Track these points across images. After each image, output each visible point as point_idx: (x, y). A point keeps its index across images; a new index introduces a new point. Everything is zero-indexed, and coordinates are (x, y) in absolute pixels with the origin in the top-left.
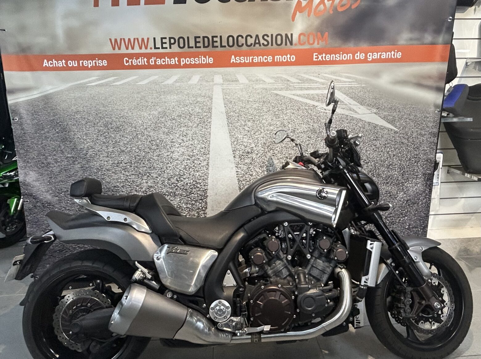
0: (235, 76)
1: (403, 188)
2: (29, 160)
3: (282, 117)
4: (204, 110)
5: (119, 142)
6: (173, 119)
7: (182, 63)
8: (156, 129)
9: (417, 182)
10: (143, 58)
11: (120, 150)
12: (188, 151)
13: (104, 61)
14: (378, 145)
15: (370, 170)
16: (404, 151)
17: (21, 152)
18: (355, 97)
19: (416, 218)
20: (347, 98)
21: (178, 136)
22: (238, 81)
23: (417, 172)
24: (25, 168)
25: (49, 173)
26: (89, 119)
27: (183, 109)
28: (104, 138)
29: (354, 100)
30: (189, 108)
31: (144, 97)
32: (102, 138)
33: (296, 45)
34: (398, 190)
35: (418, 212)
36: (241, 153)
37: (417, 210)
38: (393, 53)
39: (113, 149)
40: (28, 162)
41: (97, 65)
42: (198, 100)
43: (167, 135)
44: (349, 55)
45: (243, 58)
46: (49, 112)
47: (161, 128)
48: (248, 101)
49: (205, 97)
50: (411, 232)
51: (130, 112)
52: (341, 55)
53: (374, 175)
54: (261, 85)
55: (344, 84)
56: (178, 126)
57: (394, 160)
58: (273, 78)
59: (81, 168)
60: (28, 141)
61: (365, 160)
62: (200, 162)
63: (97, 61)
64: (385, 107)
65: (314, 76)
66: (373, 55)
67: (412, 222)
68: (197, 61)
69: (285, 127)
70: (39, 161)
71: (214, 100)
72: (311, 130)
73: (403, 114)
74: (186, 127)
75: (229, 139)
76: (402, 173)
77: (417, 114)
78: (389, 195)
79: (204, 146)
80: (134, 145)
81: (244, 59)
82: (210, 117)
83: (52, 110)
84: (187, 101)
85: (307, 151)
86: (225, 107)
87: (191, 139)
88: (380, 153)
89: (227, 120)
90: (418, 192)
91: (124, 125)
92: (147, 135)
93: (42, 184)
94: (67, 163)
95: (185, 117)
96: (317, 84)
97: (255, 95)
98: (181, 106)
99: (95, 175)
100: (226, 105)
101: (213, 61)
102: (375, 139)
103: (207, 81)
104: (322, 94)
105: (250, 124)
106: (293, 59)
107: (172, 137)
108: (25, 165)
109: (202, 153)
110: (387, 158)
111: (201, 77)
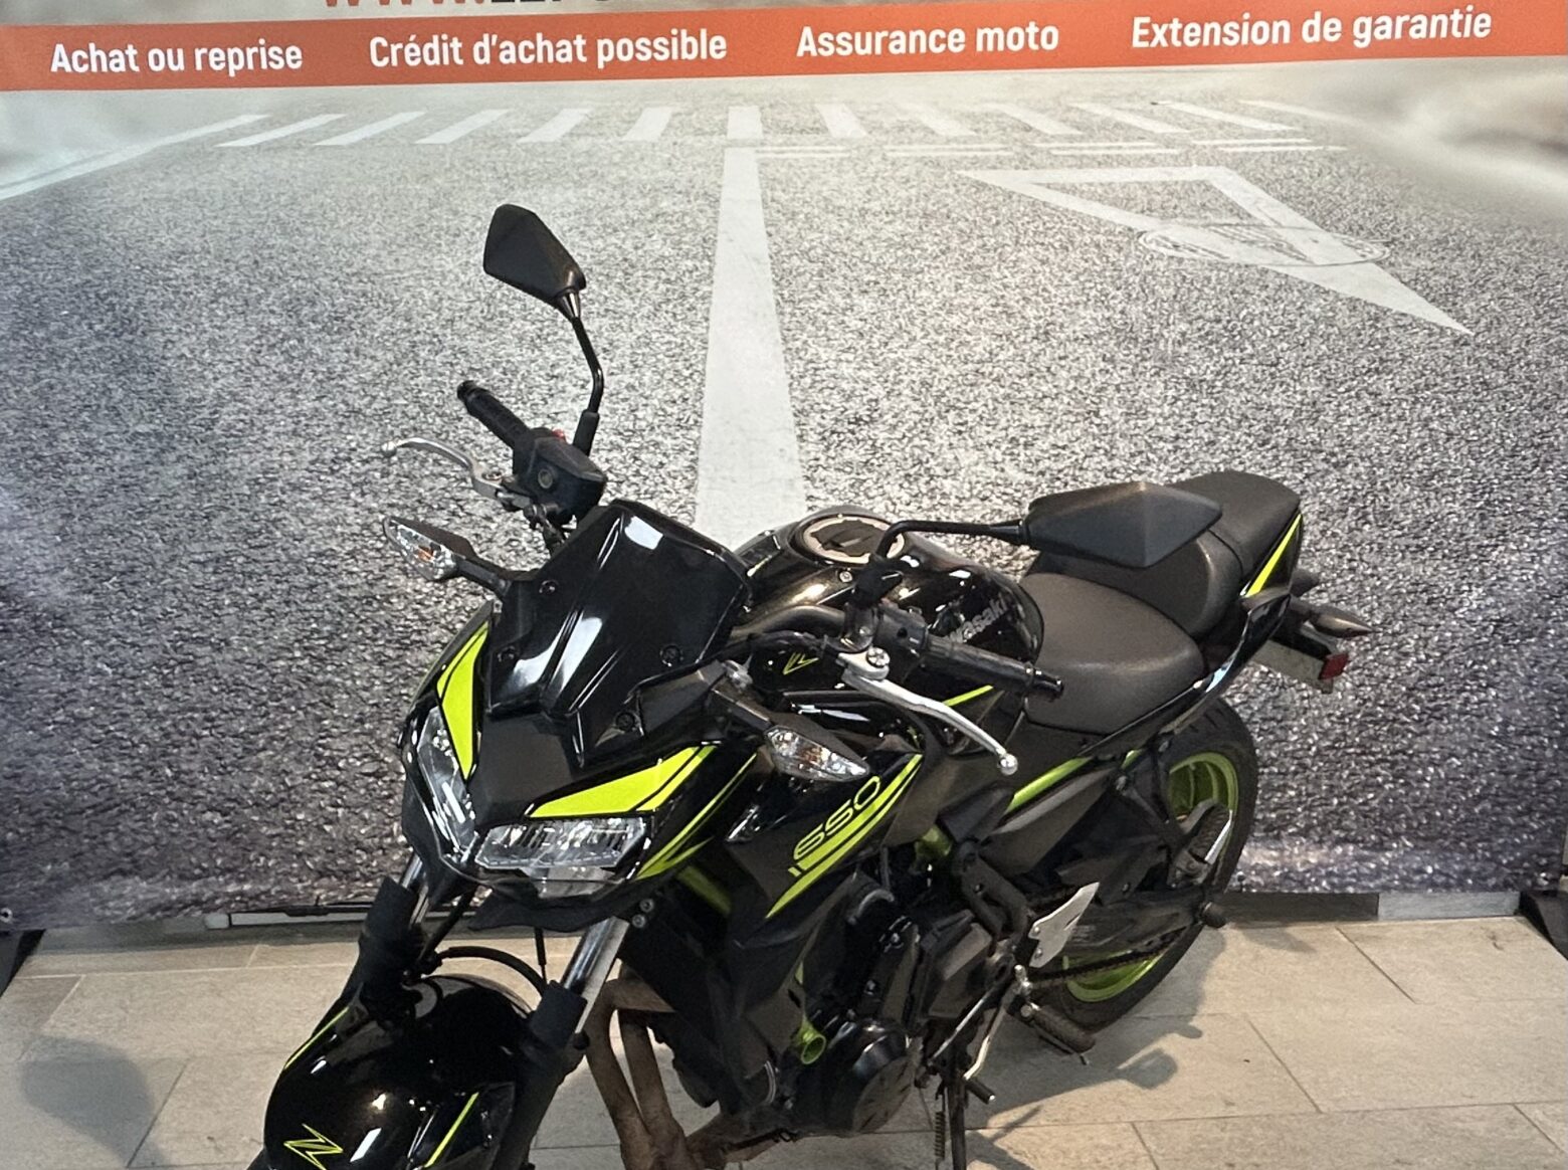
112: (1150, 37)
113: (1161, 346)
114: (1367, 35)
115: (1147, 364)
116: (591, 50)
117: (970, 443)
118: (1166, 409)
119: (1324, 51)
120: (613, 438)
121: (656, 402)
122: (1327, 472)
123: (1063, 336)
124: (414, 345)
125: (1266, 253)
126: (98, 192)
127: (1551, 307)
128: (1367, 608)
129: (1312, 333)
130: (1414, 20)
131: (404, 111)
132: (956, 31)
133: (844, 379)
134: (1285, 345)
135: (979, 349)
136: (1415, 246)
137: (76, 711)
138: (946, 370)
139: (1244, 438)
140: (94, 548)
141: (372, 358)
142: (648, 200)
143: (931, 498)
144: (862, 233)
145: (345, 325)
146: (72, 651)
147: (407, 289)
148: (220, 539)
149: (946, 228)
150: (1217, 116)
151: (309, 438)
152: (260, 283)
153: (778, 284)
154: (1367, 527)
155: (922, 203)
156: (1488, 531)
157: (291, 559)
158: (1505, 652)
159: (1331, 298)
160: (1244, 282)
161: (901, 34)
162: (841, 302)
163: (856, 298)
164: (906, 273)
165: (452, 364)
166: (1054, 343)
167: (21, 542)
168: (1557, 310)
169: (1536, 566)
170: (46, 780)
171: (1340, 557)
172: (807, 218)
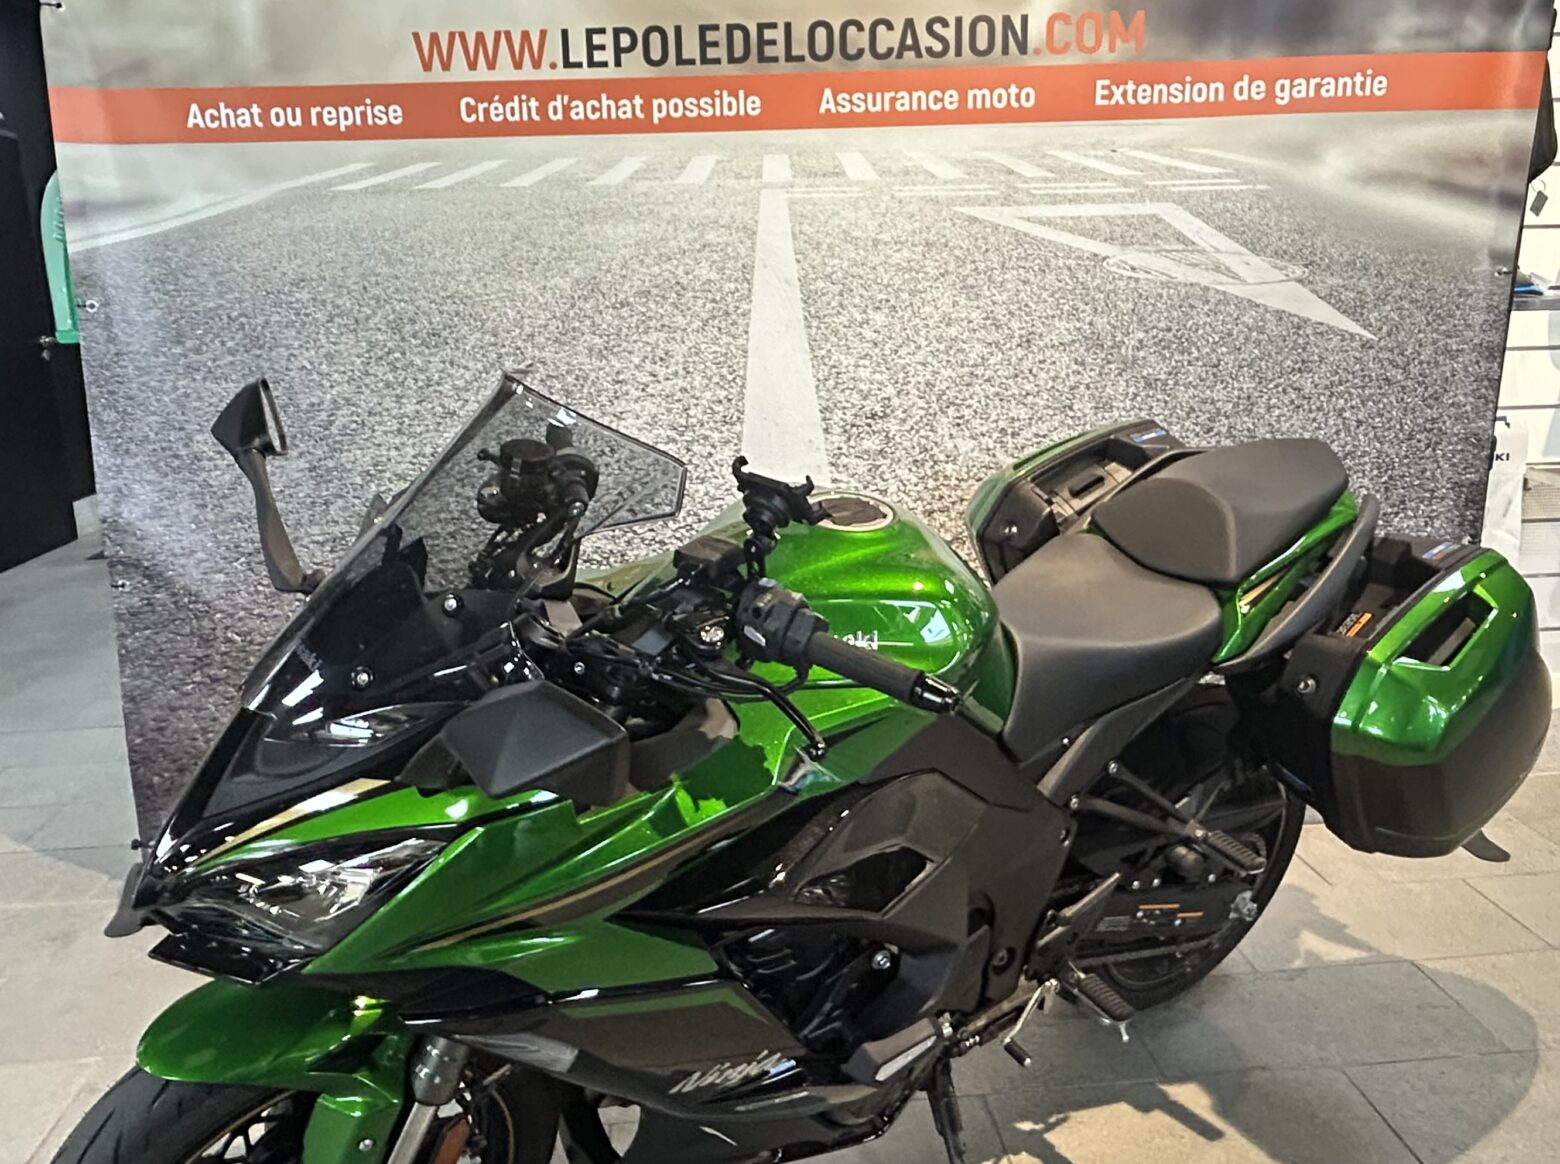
0: (834, 158)
2: (133, 447)
3: (988, 294)
4: (728, 272)
5: (438, 384)
6: (623, 306)
7: (656, 116)
8: (563, 338)
9: (1433, 511)
10: (524, 97)
11: (440, 409)
12: (669, 410)
13: (391, 108)
14: (1308, 387)
16: (1393, 407)
17: (105, 419)
18: (1232, 226)
20: (1208, 229)
21: (637, 361)
22: (843, 174)
23: (1434, 478)
24: (120, 472)
25: (198, 489)
26: (338, 307)
27: (656, 269)
28: (387, 369)
29: (1230, 237)
30: (677, 267)
31: (527, 230)
32: (381, 370)
33: (1037, 52)
36: (849, 418)
38: (1359, 78)
39: (418, 407)
40: (127, 451)
41: (370, 122)
42: (710, 237)
43: (602, 357)
44: (1213, 86)
45: (862, 96)
46: (202, 280)
47: (583, 334)
48: (876, 242)
49: (729, 228)
51: (479, 279)
52: (1188, 86)
54: (919, 187)
55: (1197, 182)
56: (637, 327)
57: (1361, 437)
58: (962, 162)
59: (310, 470)
60: (130, 381)
62: (709, 449)
63: (369, 109)
64: (1331, 258)
65: (1096, 157)
66: (1292, 87)
68: (706, 108)
69: (997, 327)
70: (163, 449)
71: (760, 238)
72: (1086, 338)
73: (1392, 282)
74: (666, 329)
75: (811, 369)
76: (1385, 482)
77: (1436, 284)
79: (725, 393)
81: (865, 101)
82: (748, 297)
83: (213, 274)
84: (672, 243)
85: (1071, 409)
86: (799, 261)
87: (682, 372)
88: (1312, 416)
89: (802, 305)
91: (456, 326)
93: (174, 529)
95: (663, 297)
96: (1107, 184)
97: (900, 221)
100: (800, 257)
101: (762, 106)
102: (1300, 370)
103: (738, 176)
104: (1123, 217)
105: (879, 318)
106: (1028, 99)
107: (618, 365)
108: (119, 461)
109: (718, 417)
110: (1337, 432)
111: (719, 162)
112: (1110, 96)
113: (1123, 351)
114: (1286, 94)
115: (1112, 366)
116: (647, 108)
117: (967, 433)
118: (1128, 403)
119: (1251, 108)
120: (669, 433)
121: (705, 402)
123: (1042, 344)
125: (1206, 274)
126: (229, 229)
127: (1438, 316)
129: (1246, 340)
130: (1325, 81)
131: (488, 160)
132: (952, 92)
133: (862, 381)
134: (1224, 349)
135: (973, 355)
136: (1329, 267)
137: (212, 672)
138: (946, 373)
140: (224, 533)
141: (466, 368)
142: (696, 234)
143: (936, 480)
144: (875, 259)
145: (441, 340)
146: (206, 623)
147: (494, 309)
148: (336, 522)
150: (1167, 161)
151: (411, 435)
152: (368, 305)
153: (805, 302)
155: (925, 235)
156: (1391, 501)
159: (1261, 310)
160: (1190, 298)
161: (905, 94)
162: (858, 317)
163: (871, 314)
164: (912, 293)
166: (1035, 349)
167: (160, 529)
168: (1443, 319)
170: (186, 731)
172: (830, 247)
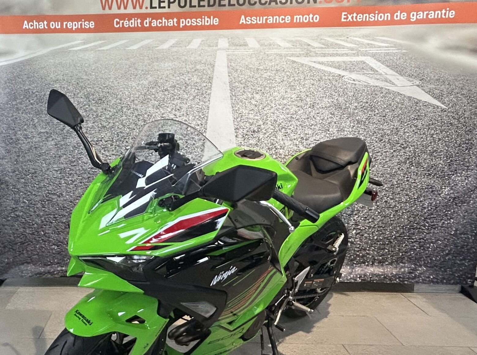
1: (449, 182)
3: (298, 88)
4: (204, 79)
5: (100, 116)
6: (166, 90)
7: (181, 25)
8: (144, 102)
9: (468, 174)
10: (136, 19)
11: (100, 125)
12: (181, 129)
15: (408, 157)
19: (465, 221)
21: (169, 110)
22: (247, 45)
23: (469, 162)
27: (178, 78)
30: (185, 78)
33: (320, 2)
34: (443, 184)
35: (468, 213)
36: (245, 132)
37: (467, 211)
39: (93, 124)
43: (157, 108)
44: (386, 15)
45: (255, 18)
47: (151, 100)
48: (258, 69)
49: (205, 64)
50: (458, 239)
51: (116, 81)
52: (376, 15)
53: (412, 163)
54: (275, 50)
56: (170, 98)
58: (291, 41)
59: (55, 145)
61: (403, 144)
63: (83, 23)
64: (430, 78)
65: (341, 40)
66: (417, 15)
67: (460, 227)
68: (199, 22)
69: (302, 100)
71: (216, 68)
73: (454, 87)
74: (180, 99)
75: (232, 114)
76: (449, 163)
78: (431, 190)
79: (200, 122)
80: (117, 120)
81: (256, 20)
82: (210, 88)
84: (184, 69)
85: (328, 131)
86: (229, 76)
87: (185, 114)
88: (421, 136)
89: (229, 91)
90: (469, 188)
91: (108, 97)
92: (133, 108)
93: (9, 163)
94: (39, 139)
95: (180, 88)
96: (345, 50)
97: (267, 62)
98: (176, 75)
99: (71, 153)
100: (230, 74)
101: (219, 22)
103: (209, 46)
104: (350, 61)
105: (257, 97)
106: (316, 19)
107: (163, 112)
110: (430, 143)
112: (347, 18)
114: (415, 17)
117: (289, 139)
119: (401, 22)
121: (193, 125)
122: (401, 150)
123: (318, 107)
124: (122, 107)
125: (382, 83)
128: (412, 193)
129: (396, 107)
131: (123, 40)
132: (288, 16)
133: (250, 119)
134: (388, 110)
135: (292, 110)
136: (429, 81)
137: (17, 213)
138: (282, 117)
139: (375, 139)
141: (110, 111)
144: (257, 76)
145: (102, 101)
147: (121, 91)
149: (283, 74)
150: (367, 42)
153: (231, 90)
154: (412, 167)
155: (276, 67)
156: (451, 170)
157: (83, 169)
158: (456, 208)
159: (403, 96)
161: (271, 17)
162: (250, 96)
163: (255, 95)
164: (270, 88)
165: (133, 113)
166: (316, 109)
168: (474, 101)
169: (467, 181)
170: (8, 234)
171: (404, 176)
172: (241, 71)
